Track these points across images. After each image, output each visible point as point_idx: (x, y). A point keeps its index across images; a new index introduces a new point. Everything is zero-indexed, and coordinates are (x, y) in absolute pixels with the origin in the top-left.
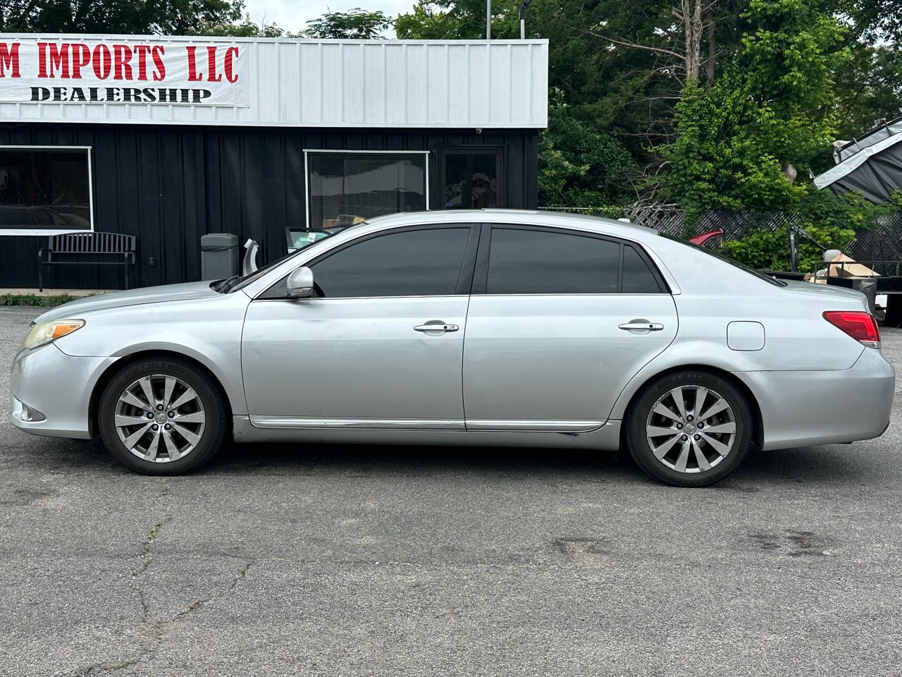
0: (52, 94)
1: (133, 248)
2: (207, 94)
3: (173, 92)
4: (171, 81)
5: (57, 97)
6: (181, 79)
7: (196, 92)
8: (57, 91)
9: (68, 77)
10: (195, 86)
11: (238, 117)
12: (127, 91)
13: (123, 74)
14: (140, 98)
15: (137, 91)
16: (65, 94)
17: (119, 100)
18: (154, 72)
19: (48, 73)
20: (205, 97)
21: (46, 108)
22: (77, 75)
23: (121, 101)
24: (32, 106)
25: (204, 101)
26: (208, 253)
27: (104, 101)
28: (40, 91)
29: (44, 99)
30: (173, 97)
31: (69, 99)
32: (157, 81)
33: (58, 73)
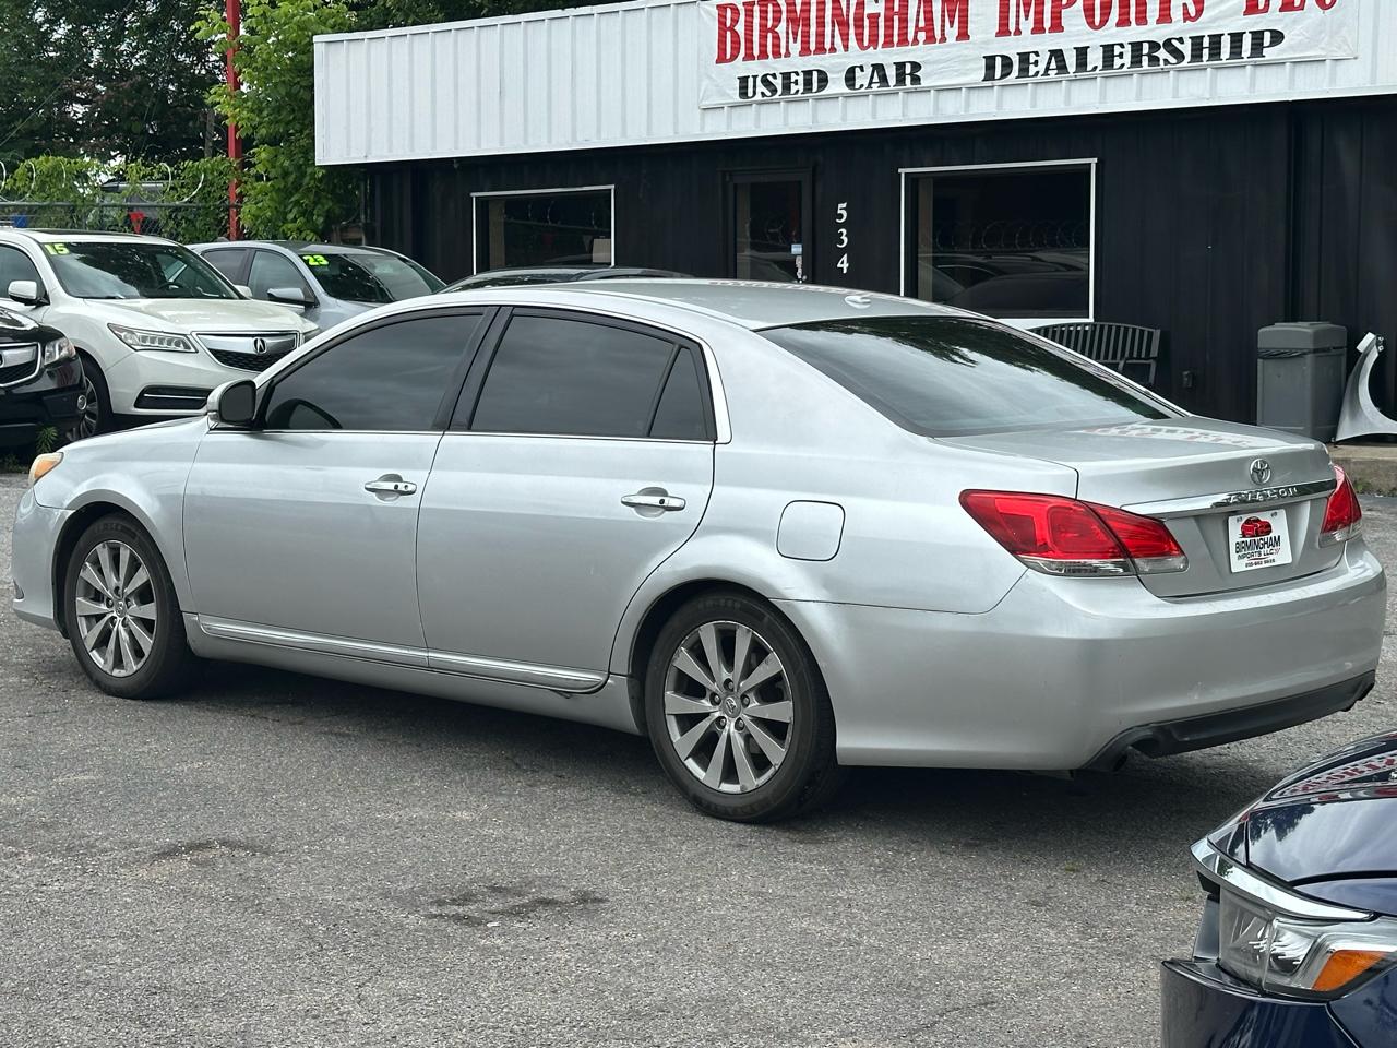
0: (1016, 67)
1: (1154, 352)
2: (1277, 37)
3: (1216, 40)
4: (1214, 19)
5: (1024, 71)
6: (1230, 14)
7: (1257, 36)
8: (1024, 58)
9: (1043, 30)
10: (1256, 23)
11: (1333, 80)
12: (1136, 47)
13: (1132, 16)
14: (1158, 59)
15: (1154, 46)
16: (1036, 63)
17: (1122, 65)
18: (1185, 5)
19: (1012, 28)
20: (1273, 44)
21: (1008, 91)
22: (1057, 26)
23: (1125, 69)
24: (985, 91)
25: (1270, 53)
26: (1270, 364)
27: (1097, 71)
28: (999, 61)
29: (1003, 76)
30: (1215, 52)
31: (1042, 72)
32: (1188, 22)
33: (1027, 25)
